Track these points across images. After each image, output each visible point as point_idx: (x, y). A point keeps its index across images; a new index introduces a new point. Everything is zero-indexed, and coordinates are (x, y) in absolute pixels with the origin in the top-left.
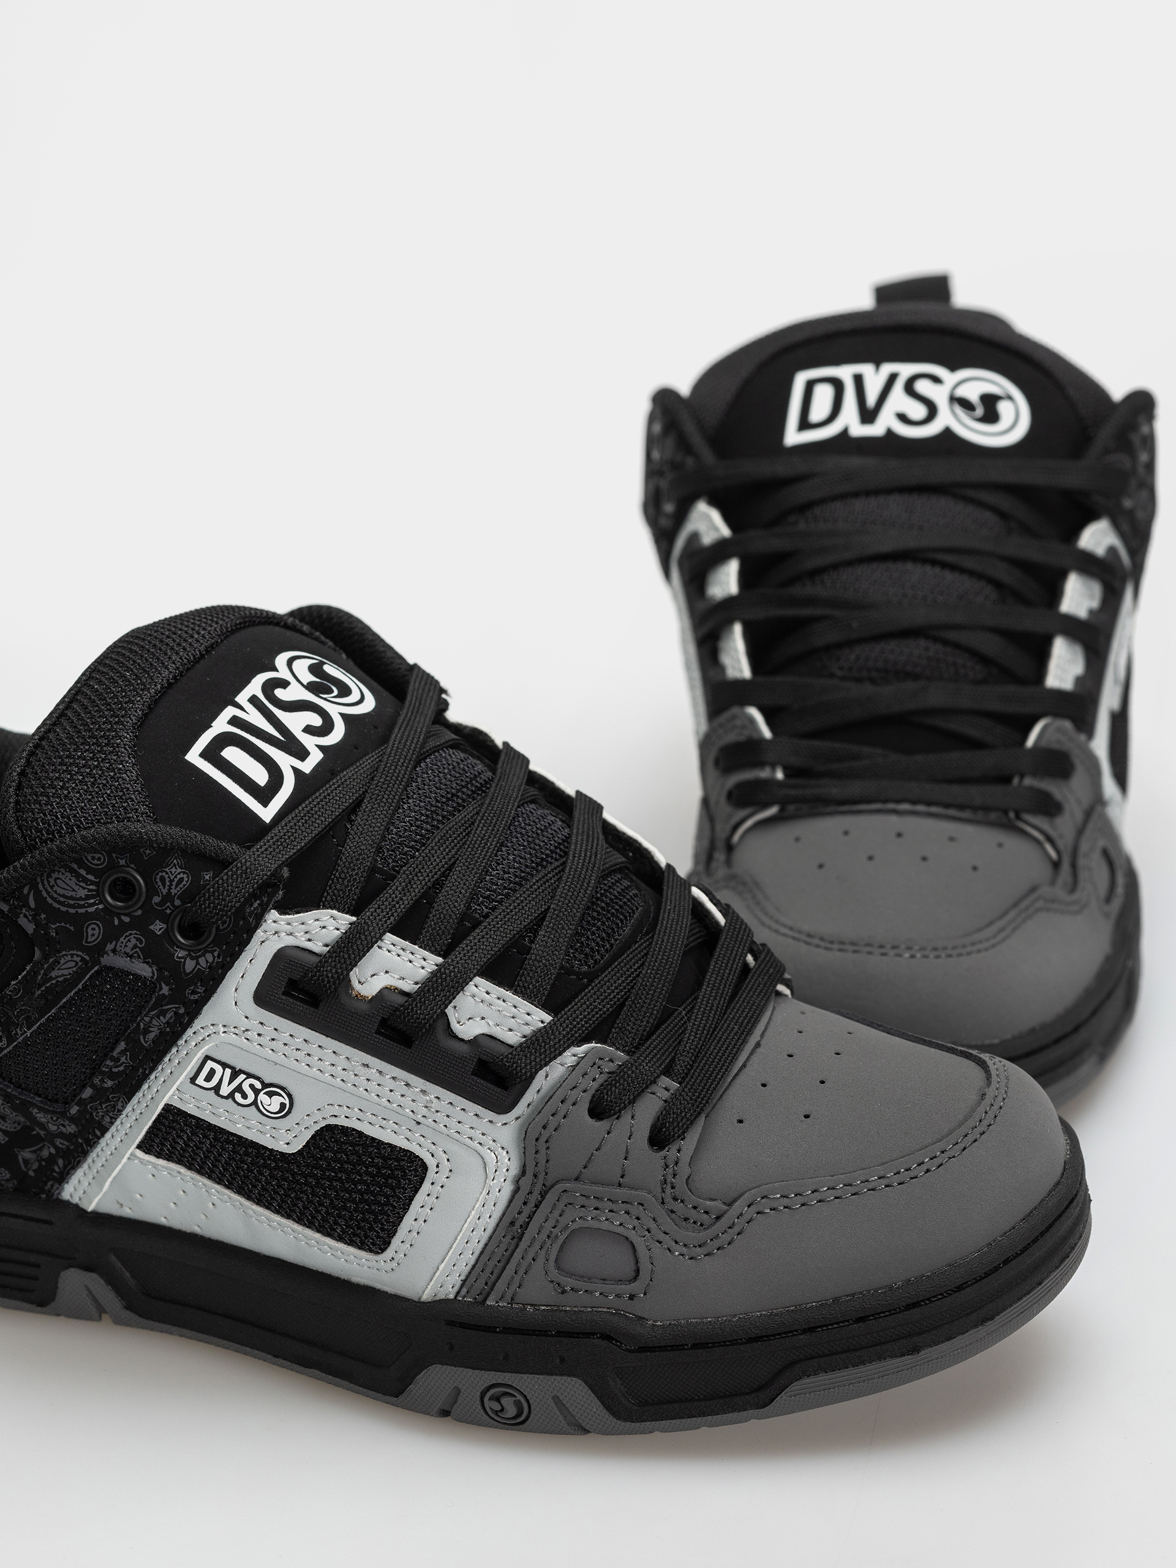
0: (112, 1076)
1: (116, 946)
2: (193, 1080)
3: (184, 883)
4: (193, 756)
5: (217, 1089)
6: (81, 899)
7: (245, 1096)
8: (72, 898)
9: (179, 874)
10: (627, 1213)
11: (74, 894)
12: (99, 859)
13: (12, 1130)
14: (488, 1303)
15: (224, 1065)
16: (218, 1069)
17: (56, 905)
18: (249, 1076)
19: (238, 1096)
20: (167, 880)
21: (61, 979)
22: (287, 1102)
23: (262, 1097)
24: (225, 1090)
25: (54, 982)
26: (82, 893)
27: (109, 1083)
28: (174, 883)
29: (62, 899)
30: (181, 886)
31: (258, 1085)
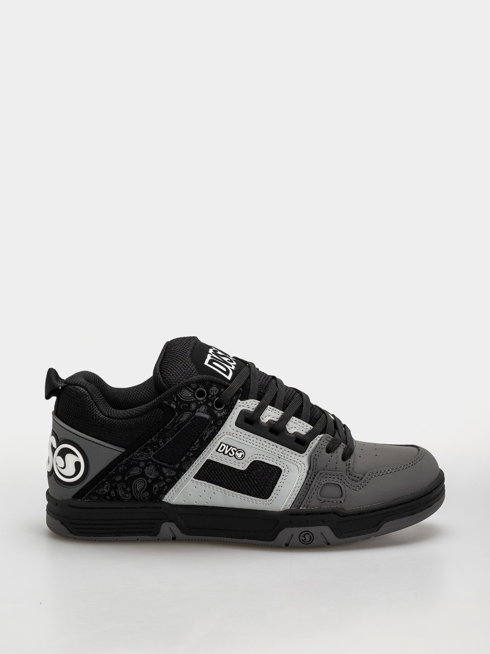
0: (193, 452)
1: (199, 410)
2: (217, 450)
3: (217, 391)
4: (206, 363)
5: (224, 452)
6: (190, 397)
7: (232, 453)
8: (187, 397)
9: (216, 389)
10: (338, 478)
11: (188, 395)
12: (195, 385)
13: (153, 478)
14: (300, 508)
15: (226, 445)
16: (225, 446)
17: (183, 399)
18: (233, 447)
19: (230, 454)
20: (213, 390)
21: (183, 421)
22: (244, 454)
23: (237, 453)
24: (226, 452)
25: (181, 422)
26: (190, 395)
27: (191, 454)
28: (215, 392)
29: (185, 397)
30: (216, 392)
31: (236, 450)
